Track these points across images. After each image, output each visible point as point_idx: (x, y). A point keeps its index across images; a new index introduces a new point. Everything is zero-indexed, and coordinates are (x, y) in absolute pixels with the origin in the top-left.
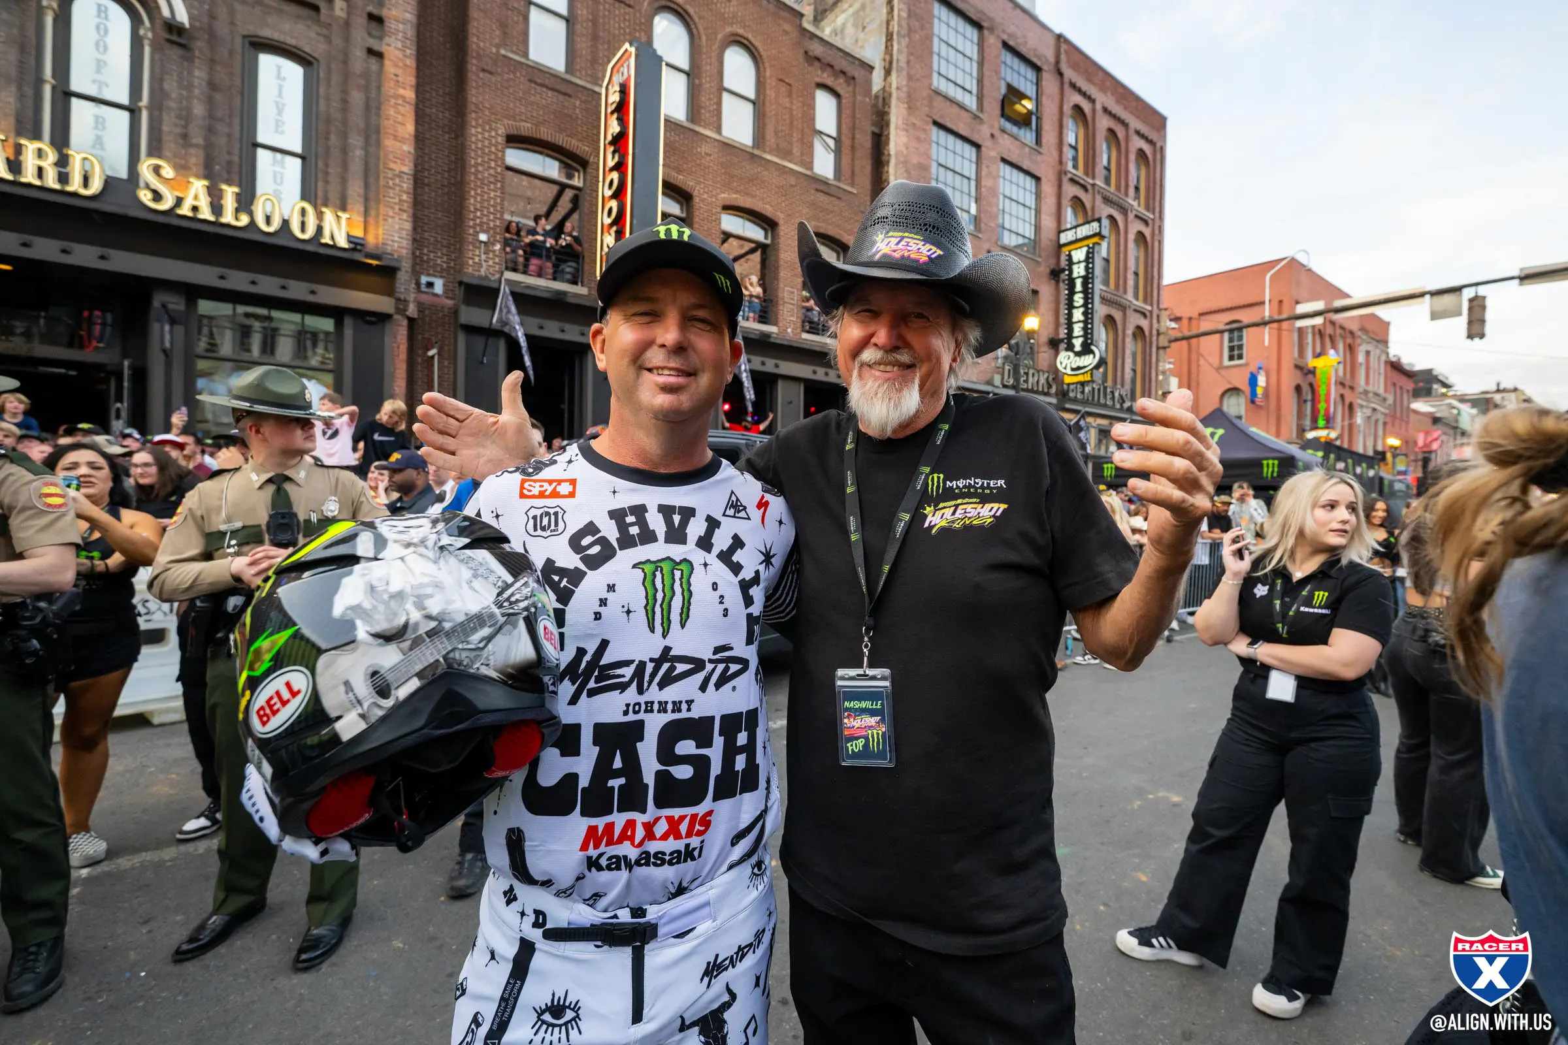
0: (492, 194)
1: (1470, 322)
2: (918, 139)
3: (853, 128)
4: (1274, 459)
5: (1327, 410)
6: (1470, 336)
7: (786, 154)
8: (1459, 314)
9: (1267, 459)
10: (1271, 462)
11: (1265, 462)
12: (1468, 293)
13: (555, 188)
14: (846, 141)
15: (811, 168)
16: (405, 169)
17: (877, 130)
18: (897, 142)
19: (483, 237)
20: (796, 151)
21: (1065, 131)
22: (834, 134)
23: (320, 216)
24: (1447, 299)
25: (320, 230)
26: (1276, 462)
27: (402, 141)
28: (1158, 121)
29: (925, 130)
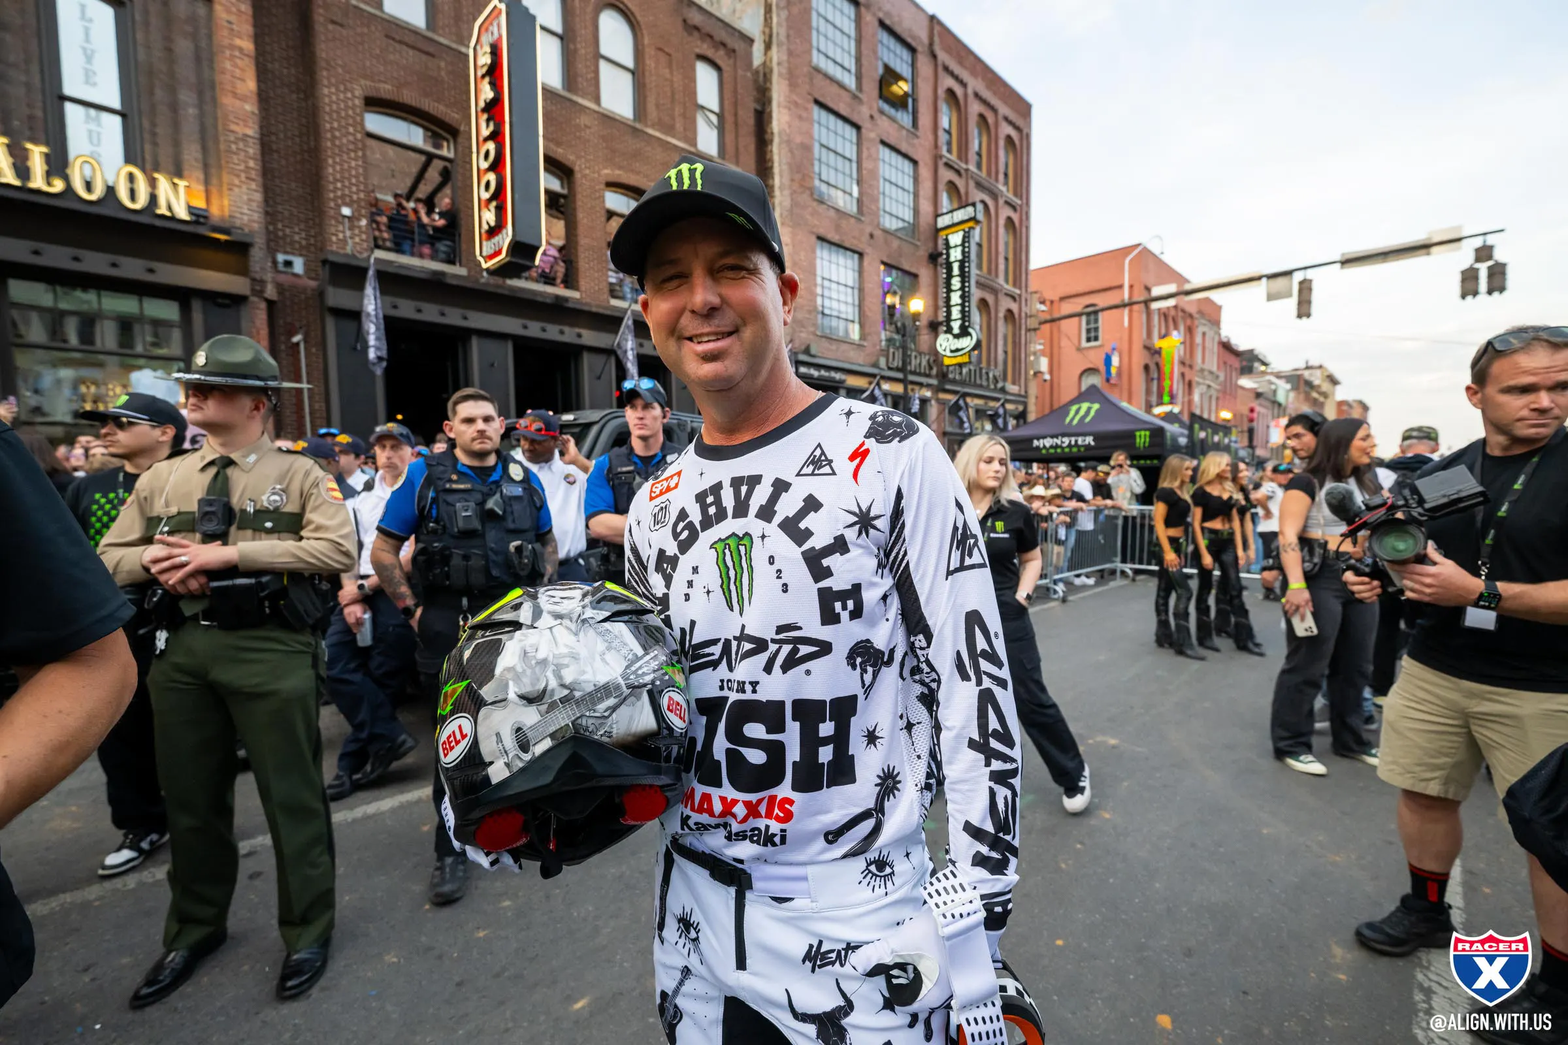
0: (353, 164)
1: (1300, 303)
2: (800, 118)
3: (735, 104)
4: (1145, 430)
5: (1171, 387)
6: (1300, 316)
7: (669, 129)
8: (1290, 295)
9: (1140, 430)
10: (1143, 433)
11: (1138, 434)
12: (1298, 277)
13: (423, 158)
14: (729, 118)
15: (695, 145)
16: (250, 132)
17: (759, 108)
18: (779, 120)
19: (346, 211)
20: (679, 126)
21: (939, 114)
22: (716, 108)
23: (153, 183)
24: (1281, 282)
25: (153, 199)
26: (1148, 433)
27: (243, 99)
28: (1023, 108)
29: (806, 109)
